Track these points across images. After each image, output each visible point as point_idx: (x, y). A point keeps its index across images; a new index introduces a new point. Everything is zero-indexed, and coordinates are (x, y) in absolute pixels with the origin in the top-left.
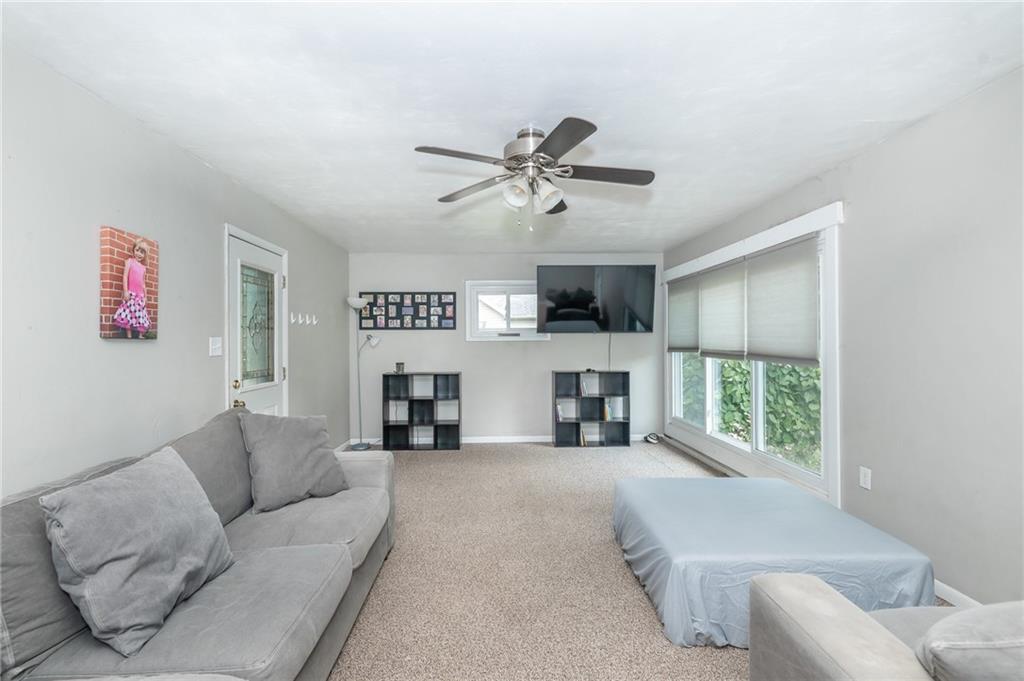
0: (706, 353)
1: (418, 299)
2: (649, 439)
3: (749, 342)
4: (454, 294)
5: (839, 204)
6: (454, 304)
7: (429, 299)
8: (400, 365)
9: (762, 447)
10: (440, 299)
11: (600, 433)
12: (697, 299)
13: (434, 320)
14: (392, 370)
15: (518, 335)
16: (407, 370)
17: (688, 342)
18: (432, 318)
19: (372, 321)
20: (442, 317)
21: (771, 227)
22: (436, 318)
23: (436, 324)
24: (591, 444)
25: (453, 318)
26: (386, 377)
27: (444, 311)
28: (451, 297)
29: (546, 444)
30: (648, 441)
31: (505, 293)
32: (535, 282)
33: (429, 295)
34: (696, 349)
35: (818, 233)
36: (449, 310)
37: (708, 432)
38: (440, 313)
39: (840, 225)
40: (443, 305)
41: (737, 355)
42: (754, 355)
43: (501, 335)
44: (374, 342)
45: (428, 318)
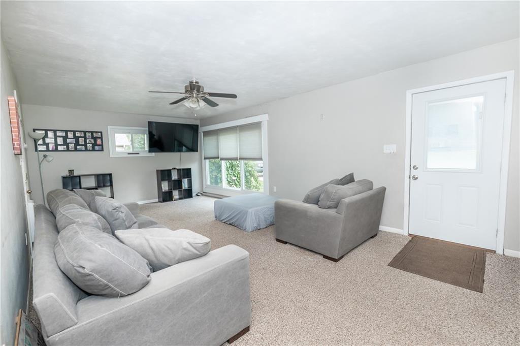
0: (222, 159)
1: (78, 134)
2: (198, 194)
3: (240, 155)
4: (101, 133)
5: (267, 115)
6: (101, 138)
7: (85, 135)
8: (71, 171)
9: (244, 188)
10: (92, 135)
11: (179, 195)
12: (218, 139)
13: (89, 146)
14: (66, 174)
15: (138, 154)
16: (76, 173)
17: (215, 155)
18: (88, 145)
19: (45, 146)
20: (94, 145)
21: (246, 117)
22: (91, 145)
23: (91, 149)
24: (176, 200)
25: (102, 145)
26: (64, 178)
27: (95, 141)
28: (100, 134)
29: (156, 202)
30: (198, 195)
31: (129, 133)
32: (147, 129)
33: (85, 132)
34: (218, 158)
35: (261, 122)
36: (99, 142)
37: (223, 187)
38: (93, 142)
39: (267, 121)
40: (95, 139)
41: (236, 159)
42: (241, 159)
43: (129, 154)
44: (49, 158)
45: (85, 145)
